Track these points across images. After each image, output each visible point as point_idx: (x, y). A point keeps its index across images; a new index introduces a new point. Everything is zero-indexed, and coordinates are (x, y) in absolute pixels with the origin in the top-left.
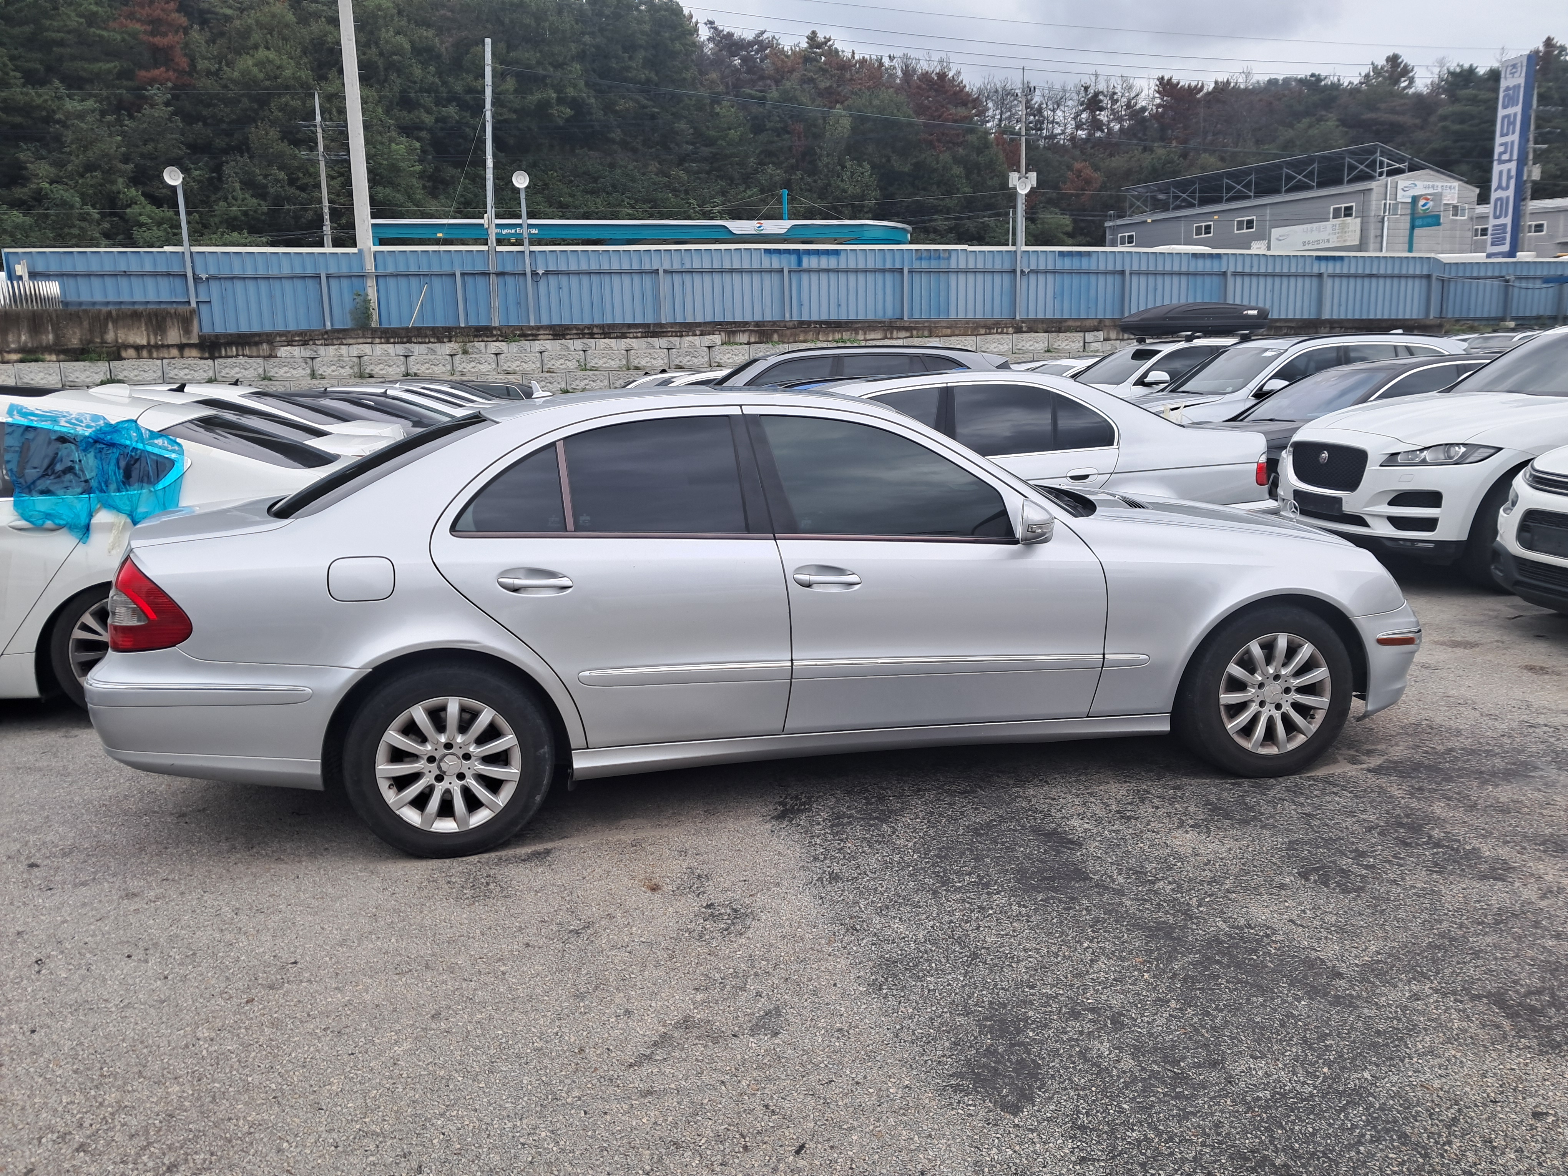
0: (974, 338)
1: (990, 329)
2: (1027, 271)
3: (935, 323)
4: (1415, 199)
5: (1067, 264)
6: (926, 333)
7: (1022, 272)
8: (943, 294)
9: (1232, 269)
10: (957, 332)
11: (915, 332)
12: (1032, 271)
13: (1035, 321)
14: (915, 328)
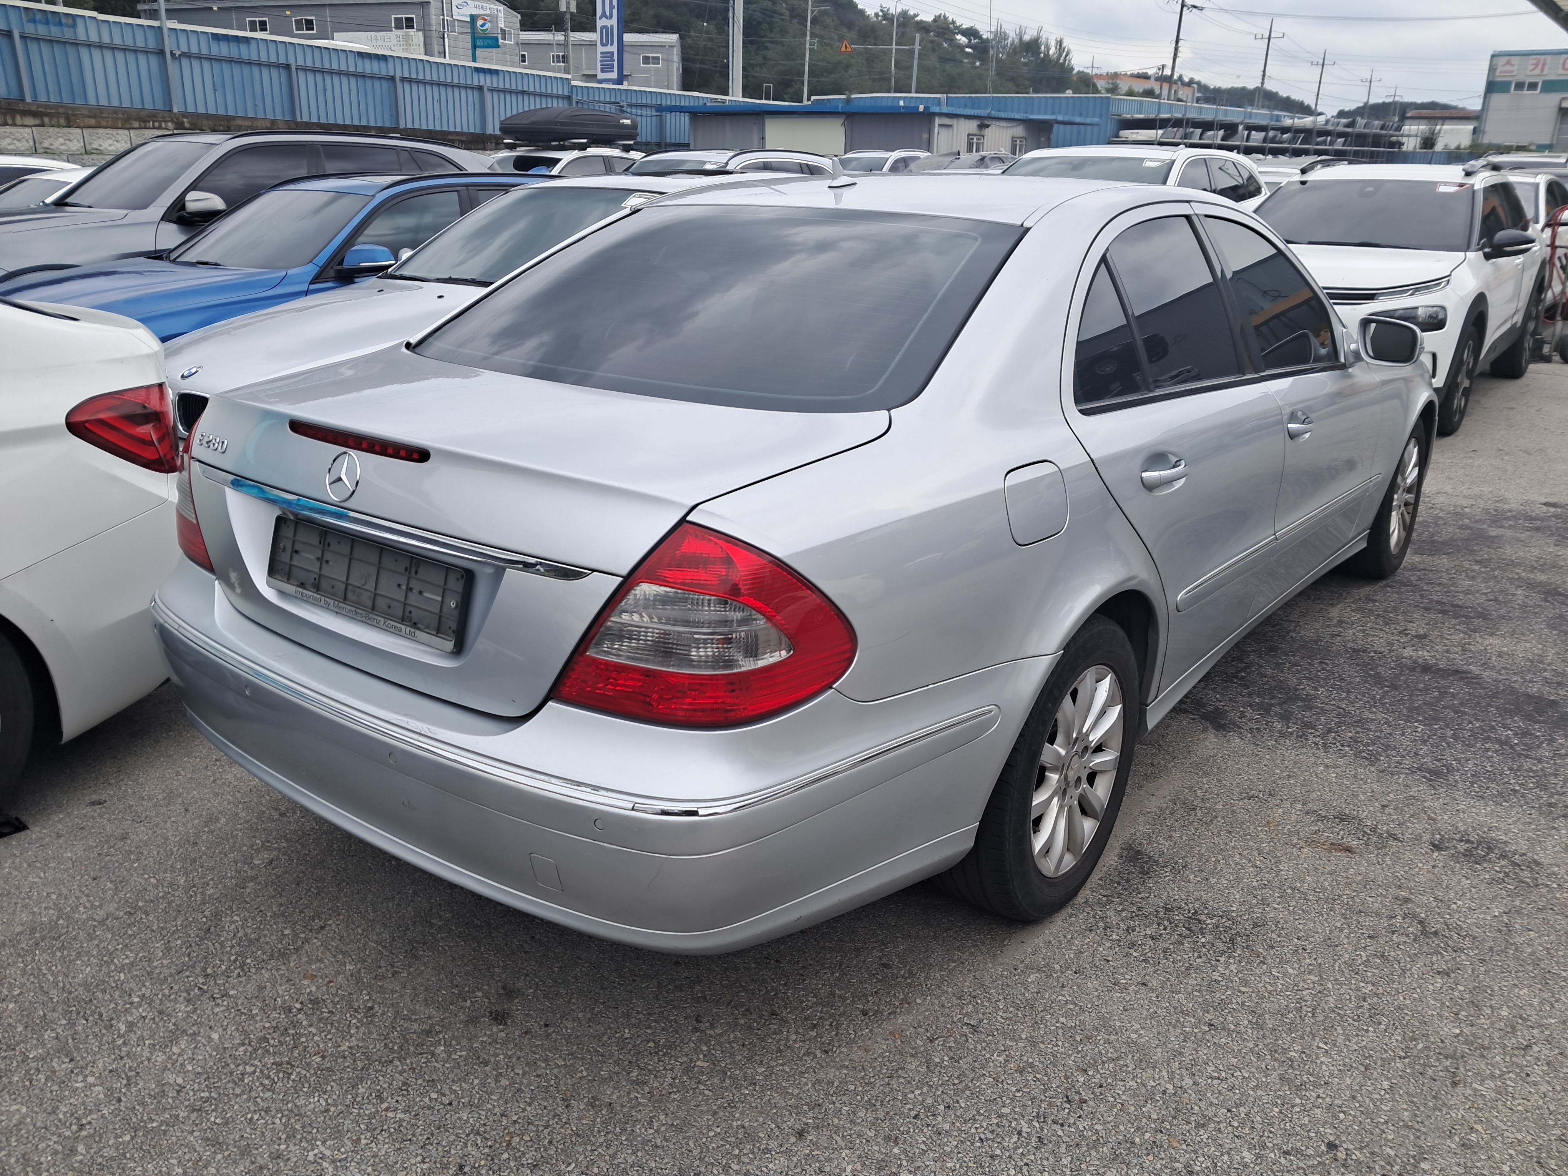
0: (126, 132)
1: (145, 122)
2: (178, 53)
3: (73, 109)
4: (473, 18)
5: (224, 50)
6: (62, 121)
7: (173, 54)
8: (74, 72)
9: (399, 74)
10: (104, 123)
11: (46, 120)
12: (183, 54)
13: (198, 116)
14: (47, 115)
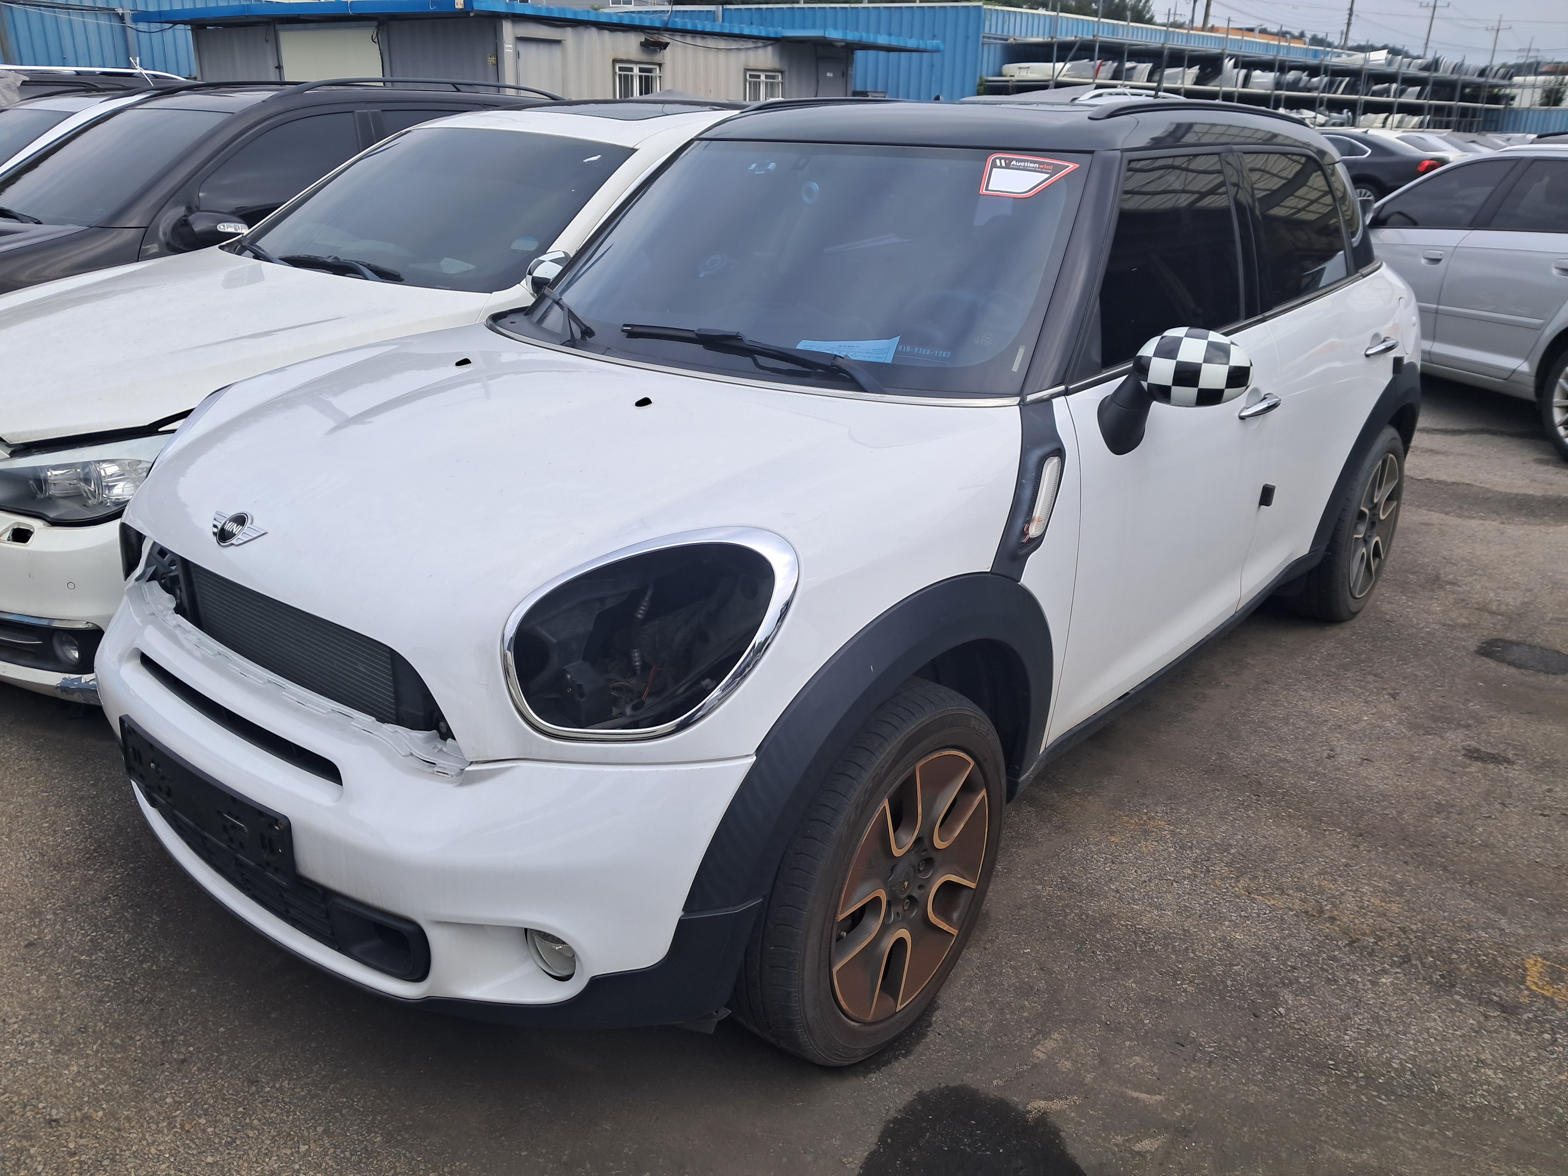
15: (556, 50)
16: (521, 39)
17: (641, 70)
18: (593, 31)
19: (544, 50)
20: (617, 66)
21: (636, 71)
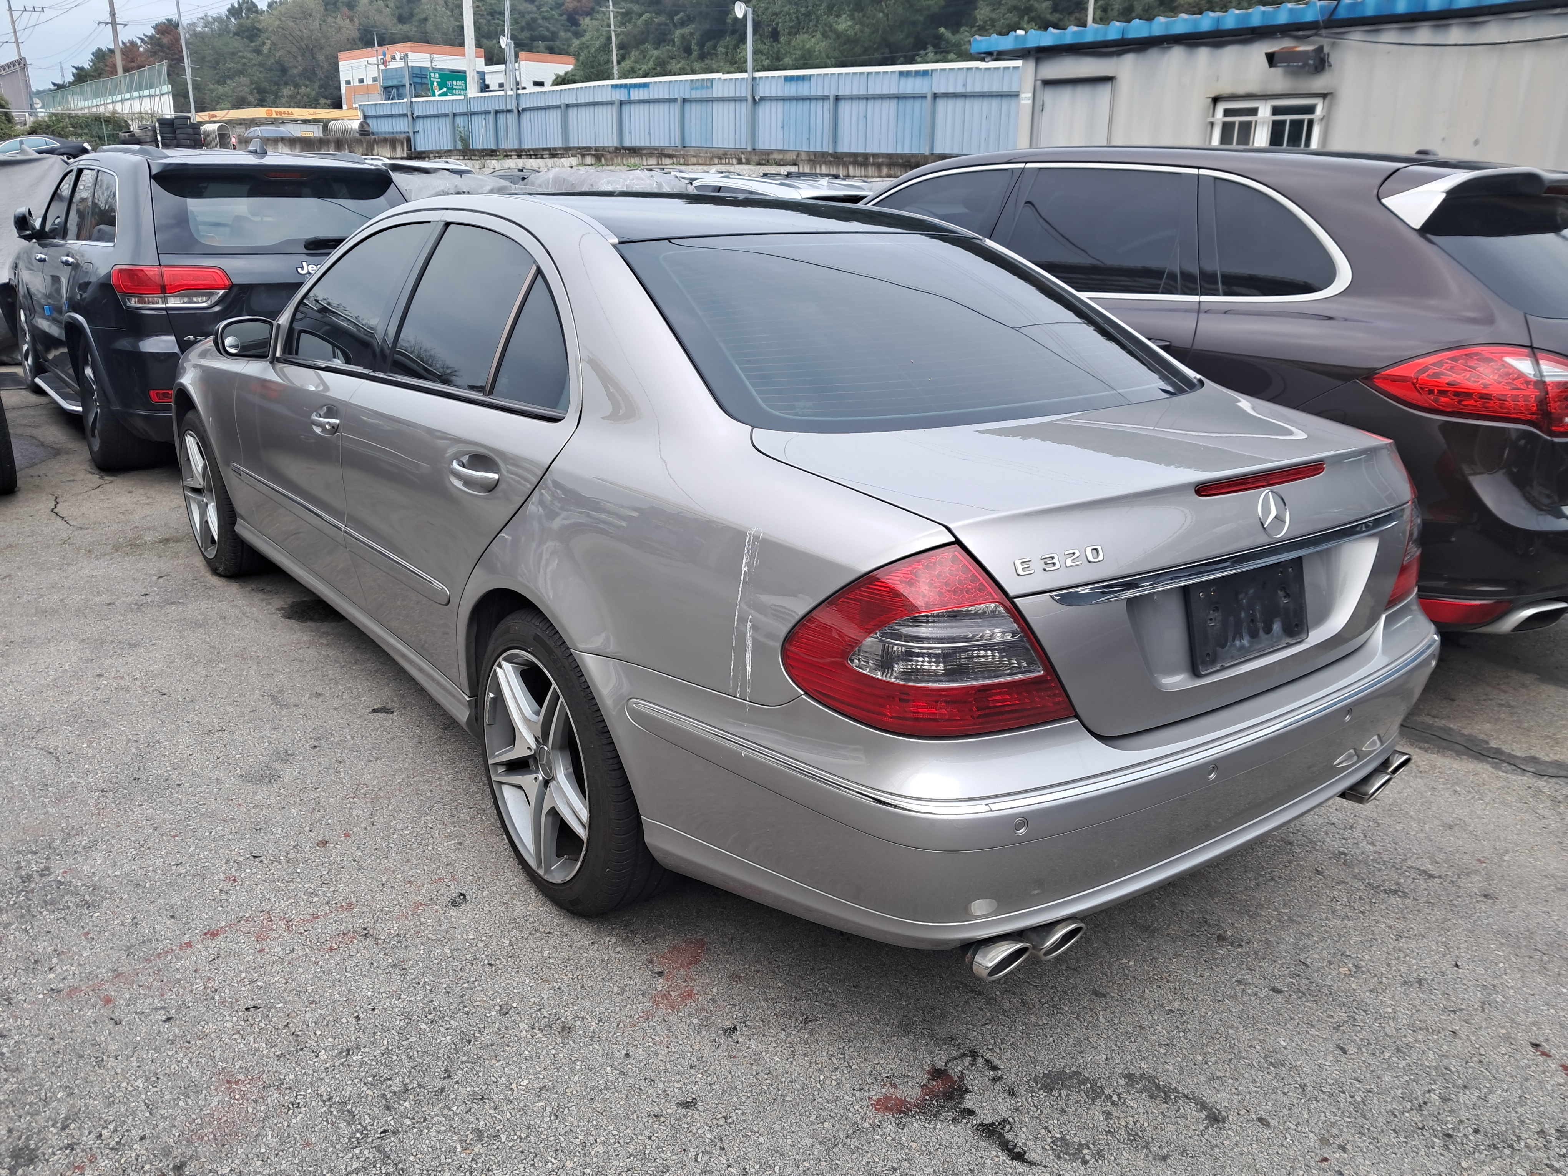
15: (1104, 92)
16: (1047, 83)
17: (1276, 111)
18: (1177, 53)
19: (1083, 93)
20: (1220, 108)
21: (1265, 111)
